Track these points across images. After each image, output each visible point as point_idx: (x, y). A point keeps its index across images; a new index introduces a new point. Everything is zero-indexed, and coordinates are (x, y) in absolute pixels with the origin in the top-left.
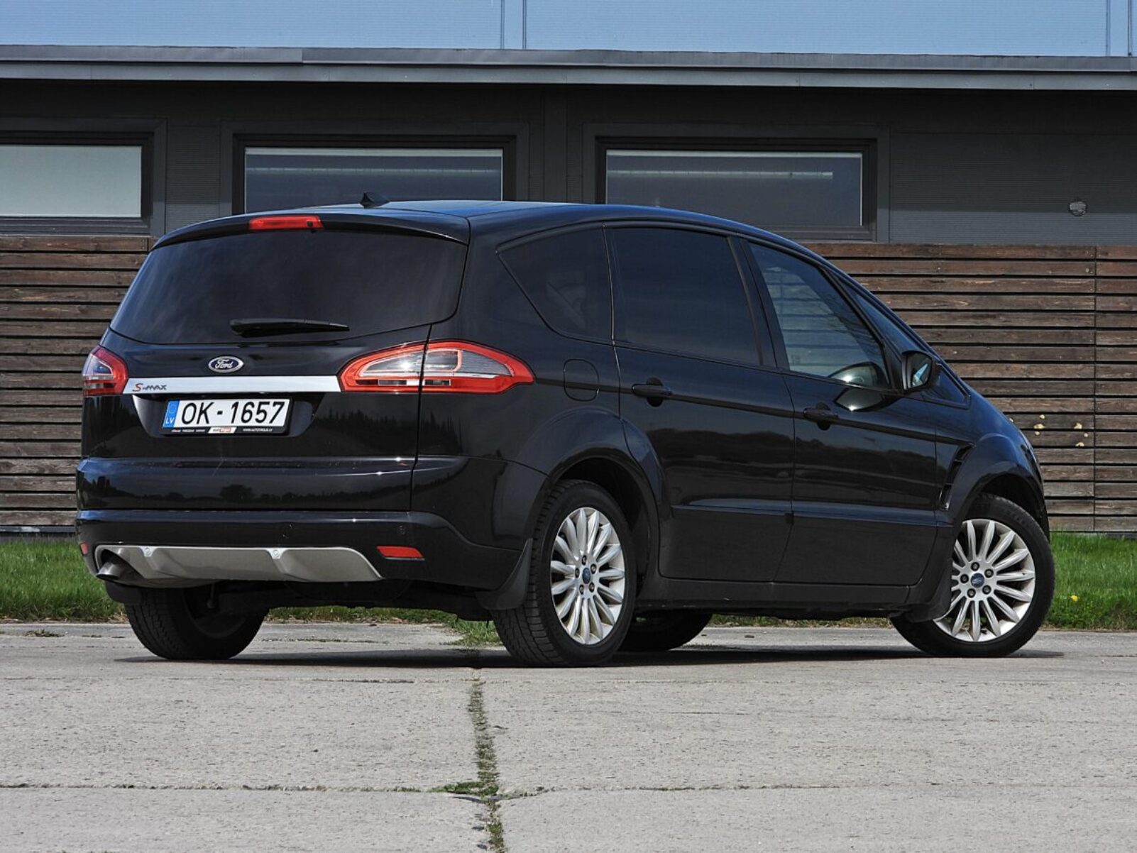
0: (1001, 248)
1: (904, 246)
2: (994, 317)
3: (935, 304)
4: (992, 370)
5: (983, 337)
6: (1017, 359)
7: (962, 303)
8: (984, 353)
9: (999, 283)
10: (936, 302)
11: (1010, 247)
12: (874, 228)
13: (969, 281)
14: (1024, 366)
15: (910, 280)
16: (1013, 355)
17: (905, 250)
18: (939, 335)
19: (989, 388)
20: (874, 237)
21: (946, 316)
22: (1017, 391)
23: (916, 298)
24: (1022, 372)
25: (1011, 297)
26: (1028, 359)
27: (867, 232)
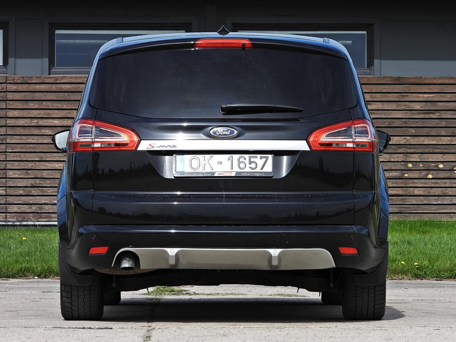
0: (437, 78)
1: (388, 78)
2: (433, 113)
3: (404, 107)
4: (433, 140)
5: (428, 123)
6: (445, 134)
7: (417, 106)
8: (428, 132)
9: (436, 96)
10: (404, 106)
11: (441, 78)
12: (373, 69)
13: (421, 95)
14: (449, 138)
15: (391, 95)
16: (443, 132)
17: (388, 80)
18: (406, 123)
19: (431, 149)
20: (372, 74)
21: (409, 113)
22: (445, 151)
23: (394, 104)
24: (447, 141)
25: (442, 103)
26: (451, 135)
27: (369, 71)
